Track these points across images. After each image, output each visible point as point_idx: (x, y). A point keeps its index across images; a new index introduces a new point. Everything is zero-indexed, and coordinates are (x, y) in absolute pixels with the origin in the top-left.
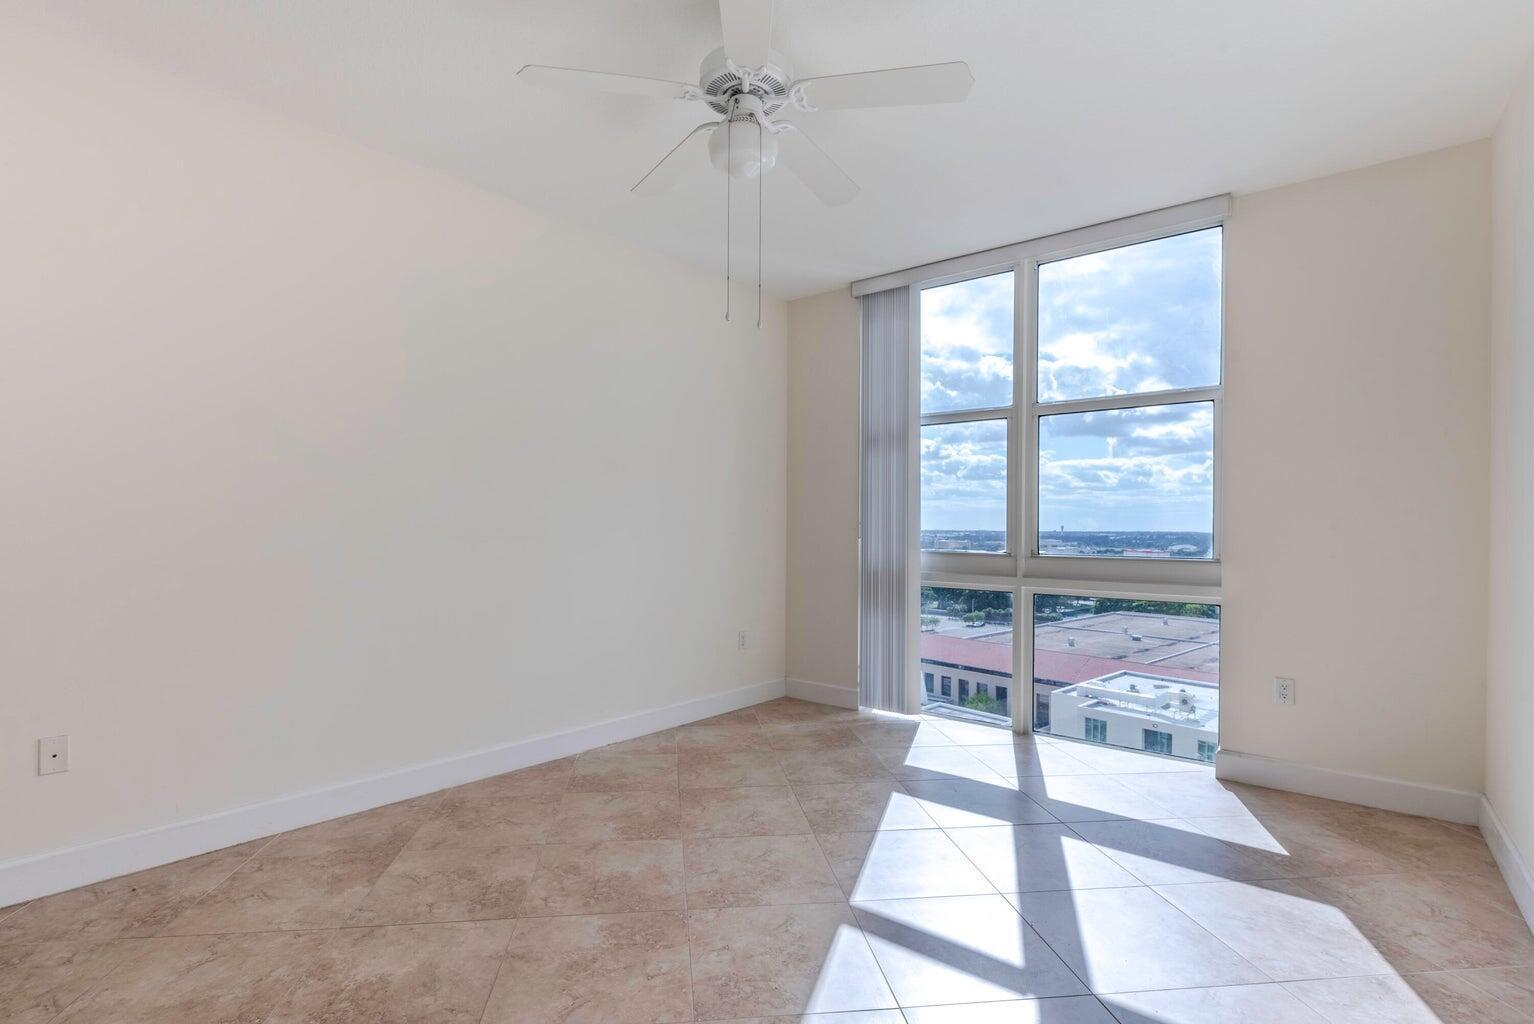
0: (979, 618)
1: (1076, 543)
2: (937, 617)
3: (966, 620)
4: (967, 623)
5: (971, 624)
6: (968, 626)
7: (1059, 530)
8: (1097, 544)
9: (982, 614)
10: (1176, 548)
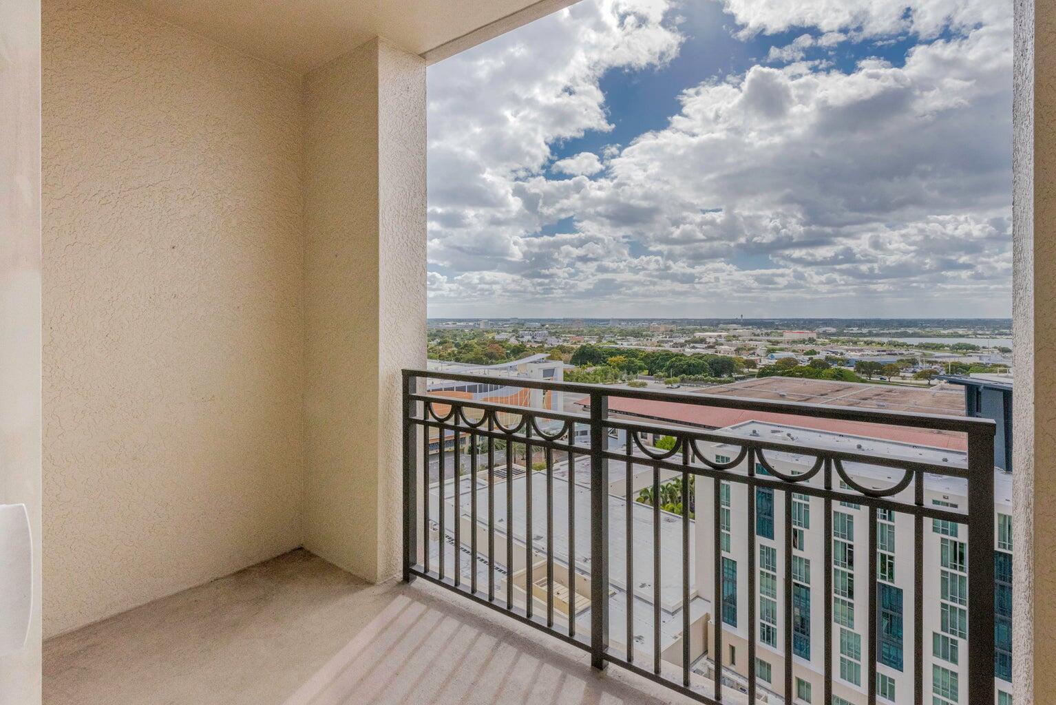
0: (675, 382)
1: (751, 327)
2: (645, 381)
3: (666, 383)
4: (667, 386)
5: (670, 386)
6: (668, 388)
7: (739, 318)
8: (766, 328)
9: (678, 379)
10: (821, 330)
